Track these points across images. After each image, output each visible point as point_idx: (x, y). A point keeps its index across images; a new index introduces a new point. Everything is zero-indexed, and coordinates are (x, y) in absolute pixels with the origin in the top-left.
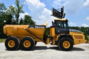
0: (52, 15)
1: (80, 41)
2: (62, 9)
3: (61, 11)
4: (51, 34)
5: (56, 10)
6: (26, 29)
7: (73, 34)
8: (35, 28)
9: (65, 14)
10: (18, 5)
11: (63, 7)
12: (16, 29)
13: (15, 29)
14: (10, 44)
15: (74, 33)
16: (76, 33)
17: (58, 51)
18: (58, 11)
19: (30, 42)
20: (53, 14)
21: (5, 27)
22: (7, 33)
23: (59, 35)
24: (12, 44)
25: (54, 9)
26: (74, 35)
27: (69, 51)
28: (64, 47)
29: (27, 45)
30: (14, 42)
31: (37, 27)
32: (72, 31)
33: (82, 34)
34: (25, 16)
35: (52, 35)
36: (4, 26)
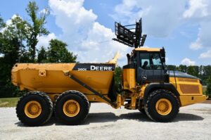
0: (114, 39)
1: (193, 98)
2: (139, 25)
3: (137, 29)
4: (125, 83)
5: (123, 27)
6: (69, 73)
7: (178, 83)
8: (89, 69)
10: (33, 17)
11: (140, 21)
12: (45, 74)
13: (42, 74)
14: (30, 111)
15: (180, 80)
16: (184, 79)
17: (146, 122)
18: (128, 30)
19: (78, 104)
20: (118, 37)
21: (15, 69)
22: (19, 84)
23: (147, 85)
24: (34, 109)
25: (119, 26)
26: (180, 85)
27: (170, 122)
28: (160, 113)
29: (72, 110)
30: (39, 105)
31: (96, 68)
32: (175, 76)
33: (196, 81)
34: (52, 41)
35: (128, 86)
36: (14, 67)
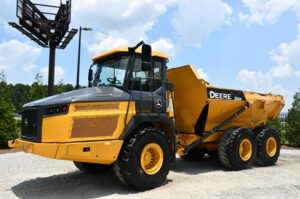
9: (74, 32)
